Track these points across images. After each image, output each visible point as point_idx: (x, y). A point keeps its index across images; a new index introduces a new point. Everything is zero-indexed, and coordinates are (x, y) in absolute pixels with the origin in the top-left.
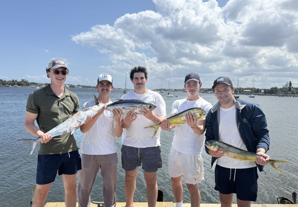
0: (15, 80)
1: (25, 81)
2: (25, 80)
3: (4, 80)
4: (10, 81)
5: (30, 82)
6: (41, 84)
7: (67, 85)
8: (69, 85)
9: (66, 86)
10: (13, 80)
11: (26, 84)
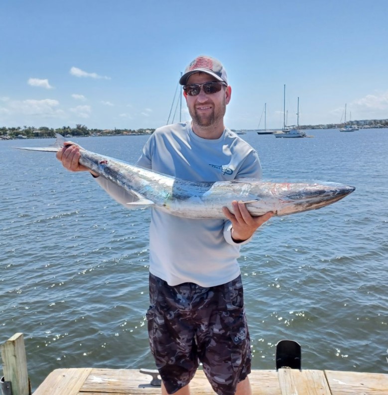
0: (67, 127)
1: (83, 128)
2: (81, 127)
3: (50, 129)
4: (60, 129)
5: (90, 129)
6: (107, 131)
7: (148, 129)
8: (150, 130)
9: (147, 131)
10: (65, 128)
11: (84, 133)
